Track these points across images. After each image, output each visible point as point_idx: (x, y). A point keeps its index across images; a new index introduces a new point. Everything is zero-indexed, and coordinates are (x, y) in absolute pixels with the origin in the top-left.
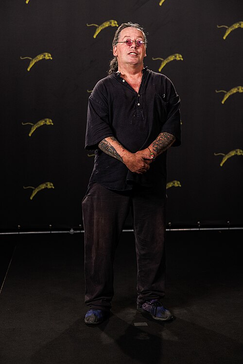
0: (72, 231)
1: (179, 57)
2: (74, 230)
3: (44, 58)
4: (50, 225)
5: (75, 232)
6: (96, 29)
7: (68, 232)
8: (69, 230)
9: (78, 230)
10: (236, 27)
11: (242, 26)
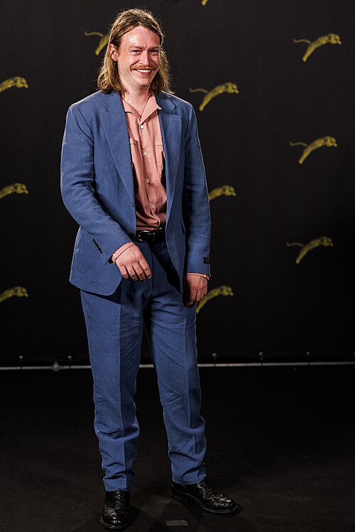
0: (56, 366)
1: (232, 88)
2: (60, 364)
3: (15, 86)
4: (21, 357)
5: (61, 368)
7: (50, 367)
8: (52, 364)
9: (67, 365)
10: (324, 42)
11: (333, 41)
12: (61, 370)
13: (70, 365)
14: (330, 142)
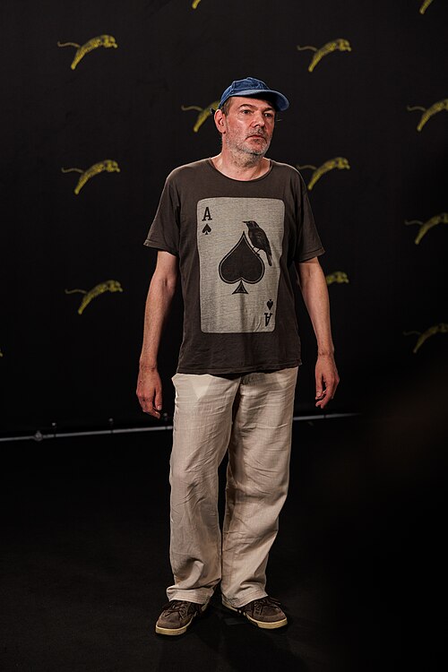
0: (39, 436)
2: (43, 433)
5: (45, 437)
6: (75, 53)
7: (32, 437)
8: (34, 434)
9: (51, 433)
10: (332, 49)
11: (342, 48)
12: (44, 440)
13: (55, 433)
14: (342, 164)
